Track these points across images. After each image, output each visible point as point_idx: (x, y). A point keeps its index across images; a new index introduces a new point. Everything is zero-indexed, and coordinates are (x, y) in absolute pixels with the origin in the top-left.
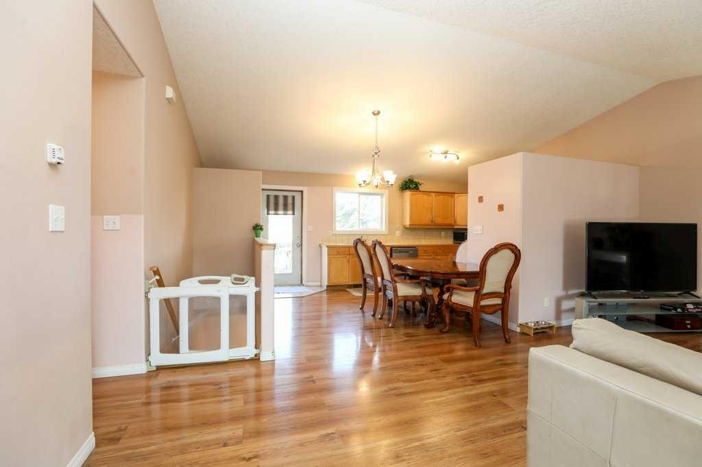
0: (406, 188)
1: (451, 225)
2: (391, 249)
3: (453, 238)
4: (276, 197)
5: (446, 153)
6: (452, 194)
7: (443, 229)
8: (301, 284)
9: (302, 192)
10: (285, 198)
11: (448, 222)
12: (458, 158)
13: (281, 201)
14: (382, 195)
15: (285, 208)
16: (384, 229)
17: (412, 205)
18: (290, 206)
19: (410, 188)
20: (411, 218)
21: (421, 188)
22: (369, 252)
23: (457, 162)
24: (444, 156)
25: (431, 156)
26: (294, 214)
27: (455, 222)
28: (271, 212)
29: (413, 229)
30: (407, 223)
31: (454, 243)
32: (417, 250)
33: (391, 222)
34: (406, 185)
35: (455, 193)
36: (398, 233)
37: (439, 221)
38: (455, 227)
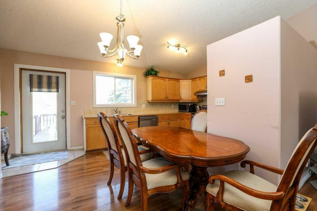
0: (149, 75)
1: (178, 100)
2: (139, 118)
3: (178, 108)
4: (40, 77)
5: (178, 46)
6: (178, 80)
7: (173, 103)
8: (65, 149)
9: (65, 73)
10: (49, 78)
11: (176, 98)
12: (187, 51)
13: (45, 80)
14: (132, 79)
15: (49, 86)
16: (134, 103)
17: (153, 87)
18: (54, 85)
19: (151, 74)
20: (152, 95)
21: (159, 75)
22: (112, 129)
23: (186, 54)
24: (177, 48)
25: (168, 47)
26: (58, 91)
27: (180, 98)
28: (34, 89)
29: (153, 103)
30: (150, 98)
31: (179, 112)
32: (157, 118)
33: (138, 97)
34: (149, 72)
35: (180, 80)
36: (144, 106)
37: (171, 97)
38: (180, 101)
